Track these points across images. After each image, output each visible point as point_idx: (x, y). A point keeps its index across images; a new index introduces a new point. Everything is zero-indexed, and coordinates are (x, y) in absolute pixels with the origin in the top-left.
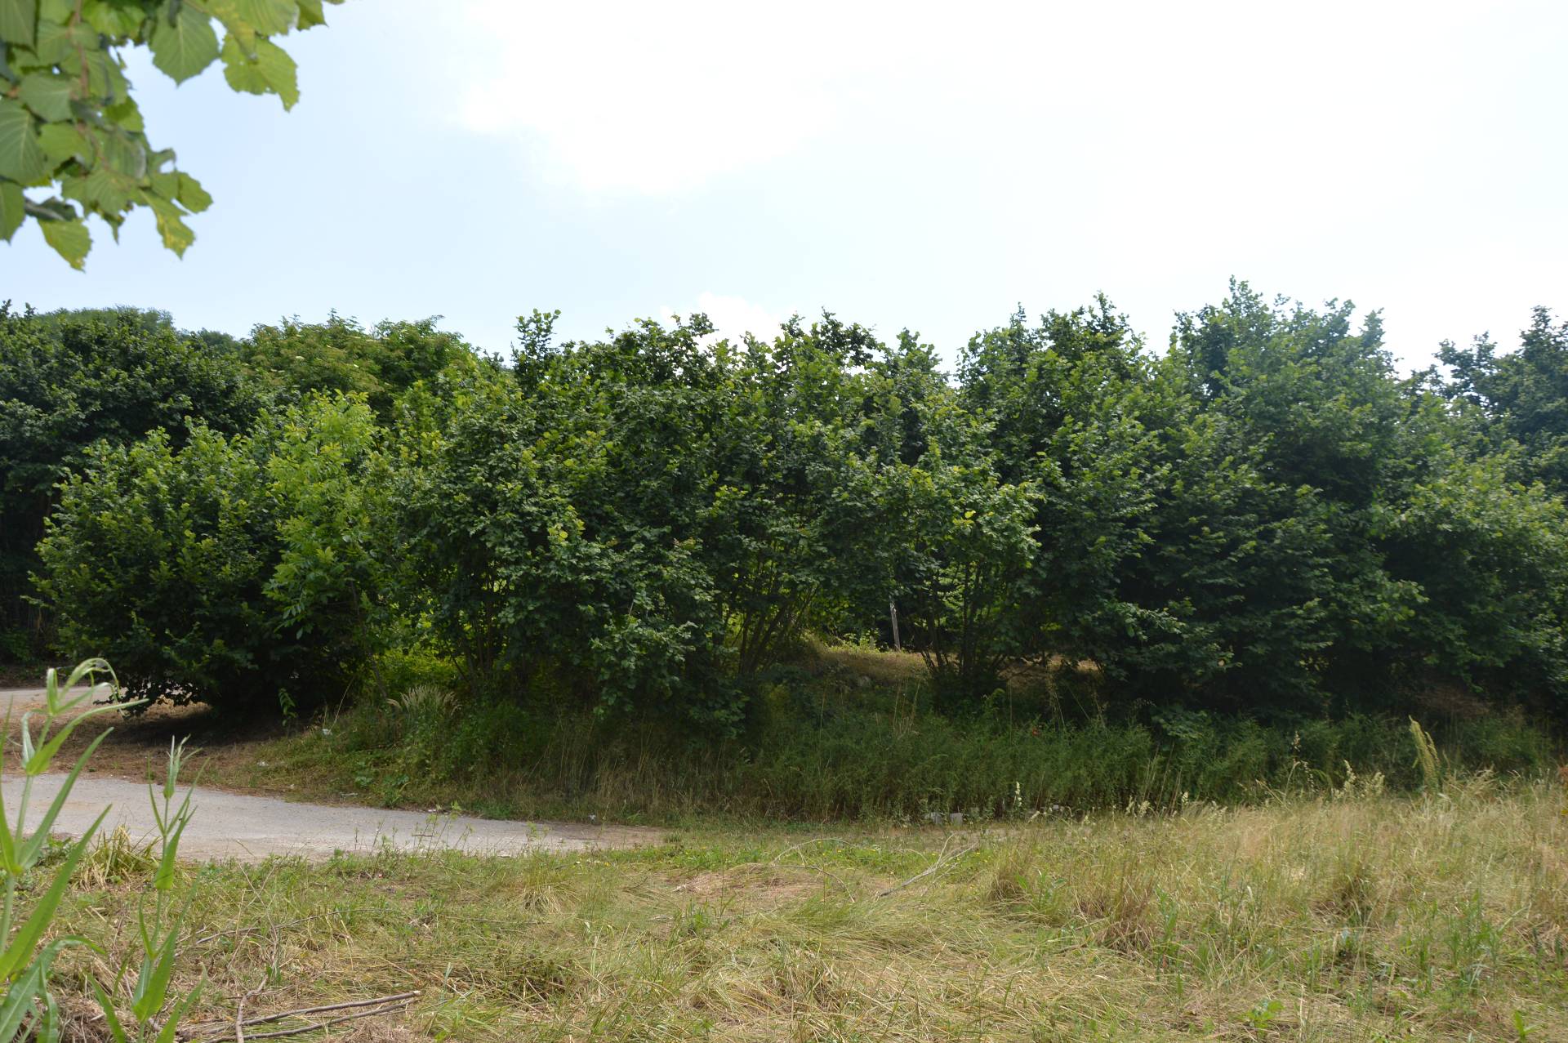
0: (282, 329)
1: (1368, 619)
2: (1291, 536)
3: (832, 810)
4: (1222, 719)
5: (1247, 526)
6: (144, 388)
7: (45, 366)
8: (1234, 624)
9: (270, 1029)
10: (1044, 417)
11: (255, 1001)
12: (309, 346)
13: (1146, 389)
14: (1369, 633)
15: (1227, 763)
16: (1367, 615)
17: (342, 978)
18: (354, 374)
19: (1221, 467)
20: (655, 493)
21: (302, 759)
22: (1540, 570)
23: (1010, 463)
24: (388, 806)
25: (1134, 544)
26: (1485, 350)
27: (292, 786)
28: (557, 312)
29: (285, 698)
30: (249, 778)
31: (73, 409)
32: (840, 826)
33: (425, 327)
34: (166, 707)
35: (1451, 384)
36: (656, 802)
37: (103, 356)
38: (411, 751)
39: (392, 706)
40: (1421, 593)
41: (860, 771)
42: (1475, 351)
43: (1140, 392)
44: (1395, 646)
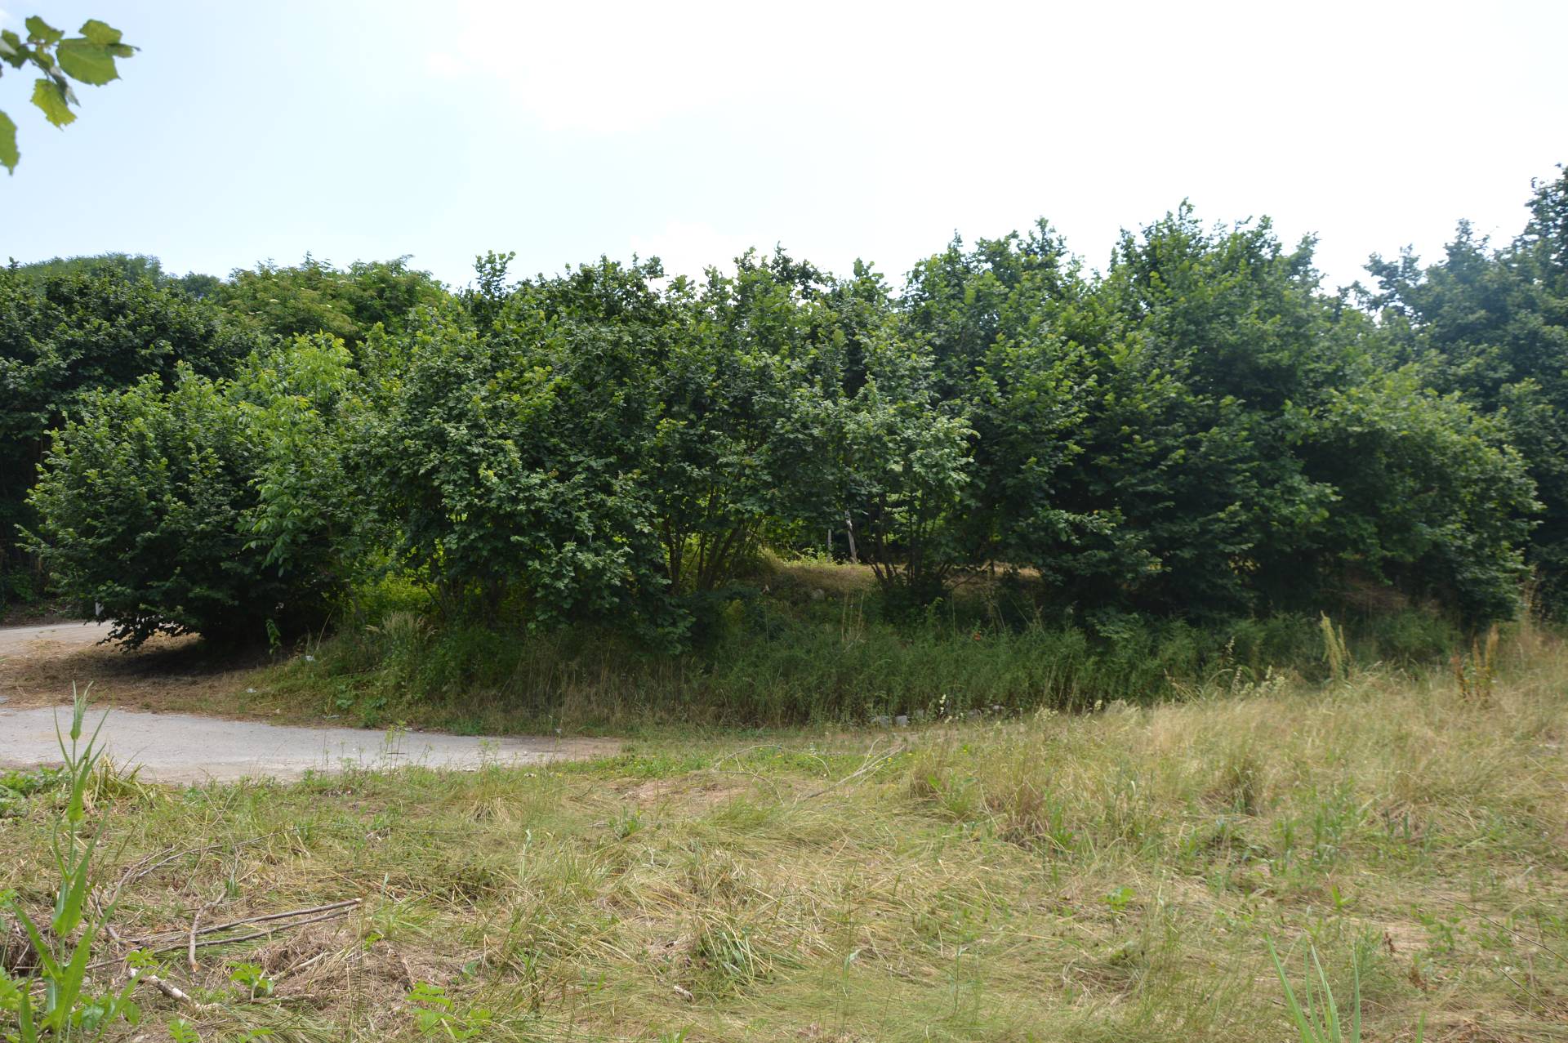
0: (258, 272)
1: (1287, 521)
2: (1216, 445)
3: (783, 716)
4: (1156, 620)
5: (1176, 436)
6: (126, 336)
7: (29, 319)
8: (1164, 530)
9: (222, 937)
10: (982, 339)
11: (213, 911)
12: (284, 289)
13: (1079, 309)
14: (1289, 535)
15: (1157, 662)
16: (1286, 518)
17: (294, 889)
18: (327, 314)
19: (1149, 379)
20: (602, 425)
21: (286, 685)
22: (1449, 470)
23: (951, 382)
24: (366, 727)
25: (1065, 456)
26: (1410, 262)
27: (278, 711)
28: (512, 254)
29: (272, 628)
30: (237, 704)
31: (55, 360)
32: (792, 730)
33: (396, 266)
34: (160, 639)
35: (1378, 295)
36: (619, 715)
37: (86, 307)
38: (388, 675)
39: (371, 632)
40: (1335, 493)
41: (810, 679)
42: (1400, 264)
43: (1073, 311)
44: (1315, 546)
